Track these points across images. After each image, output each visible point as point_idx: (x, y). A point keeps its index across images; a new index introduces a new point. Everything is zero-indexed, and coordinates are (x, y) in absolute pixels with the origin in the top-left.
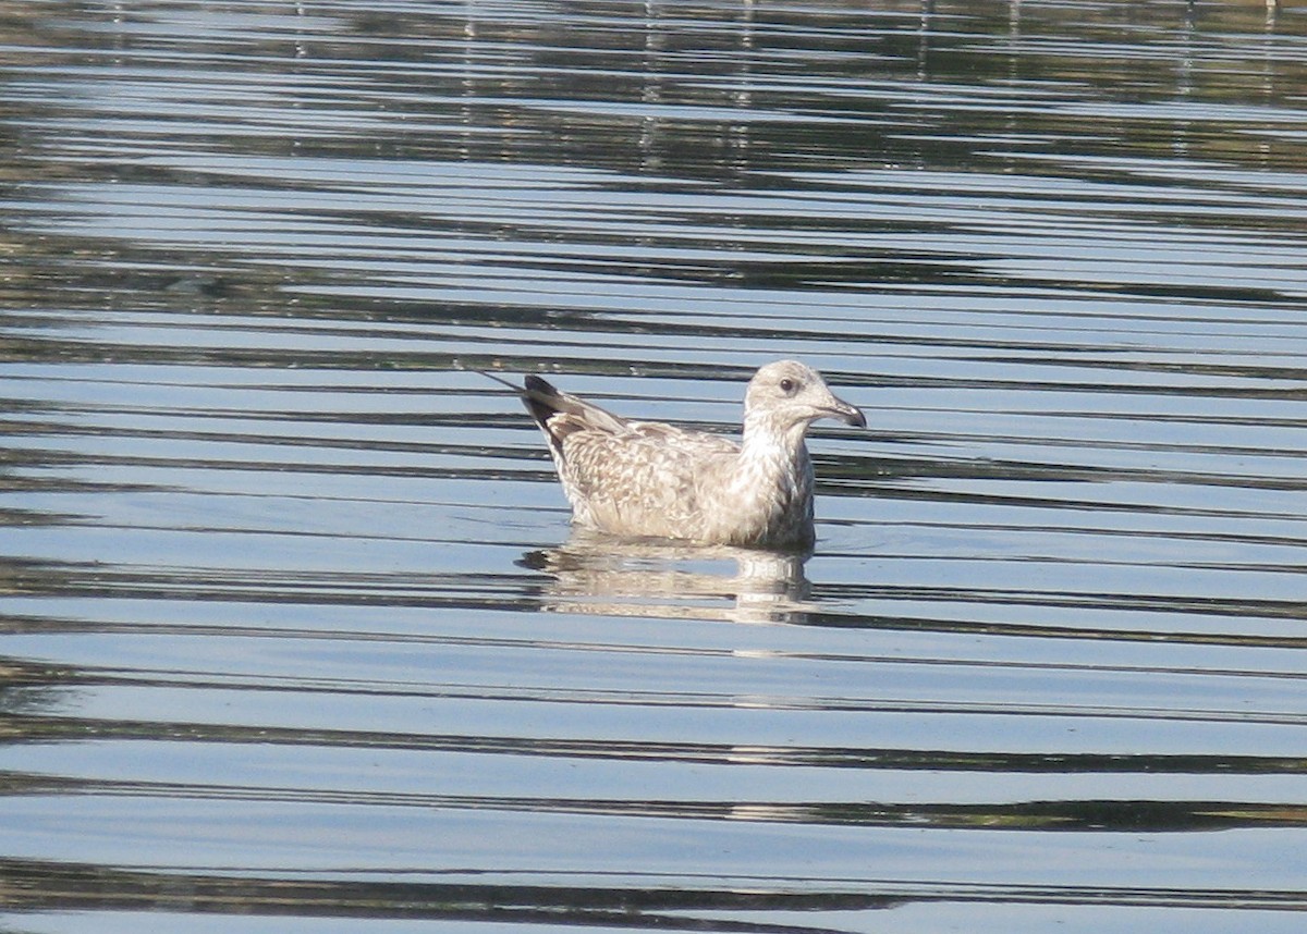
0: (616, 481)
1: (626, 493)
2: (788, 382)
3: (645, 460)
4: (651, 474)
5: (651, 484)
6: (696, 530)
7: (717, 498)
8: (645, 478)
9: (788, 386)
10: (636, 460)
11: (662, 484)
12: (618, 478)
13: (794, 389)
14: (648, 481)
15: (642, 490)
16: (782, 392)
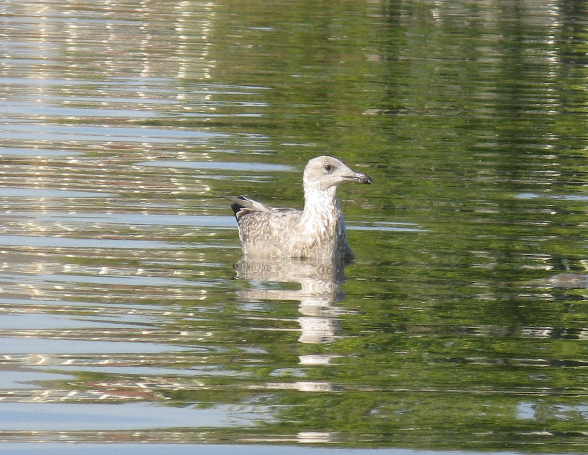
0: (254, 231)
1: (258, 236)
2: (328, 166)
3: (267, 219)
4: (268, 225)
5: (268, 229)
6: (286, 247)
7: (296, 230)
8: (266, 226)
9: (329, 168)
10: (263, 220)
11: (272, 228)
12: (255, 229)
13: (331, 169)
14: (267, 228)
15: (264, 233)
16: (326, 172)
